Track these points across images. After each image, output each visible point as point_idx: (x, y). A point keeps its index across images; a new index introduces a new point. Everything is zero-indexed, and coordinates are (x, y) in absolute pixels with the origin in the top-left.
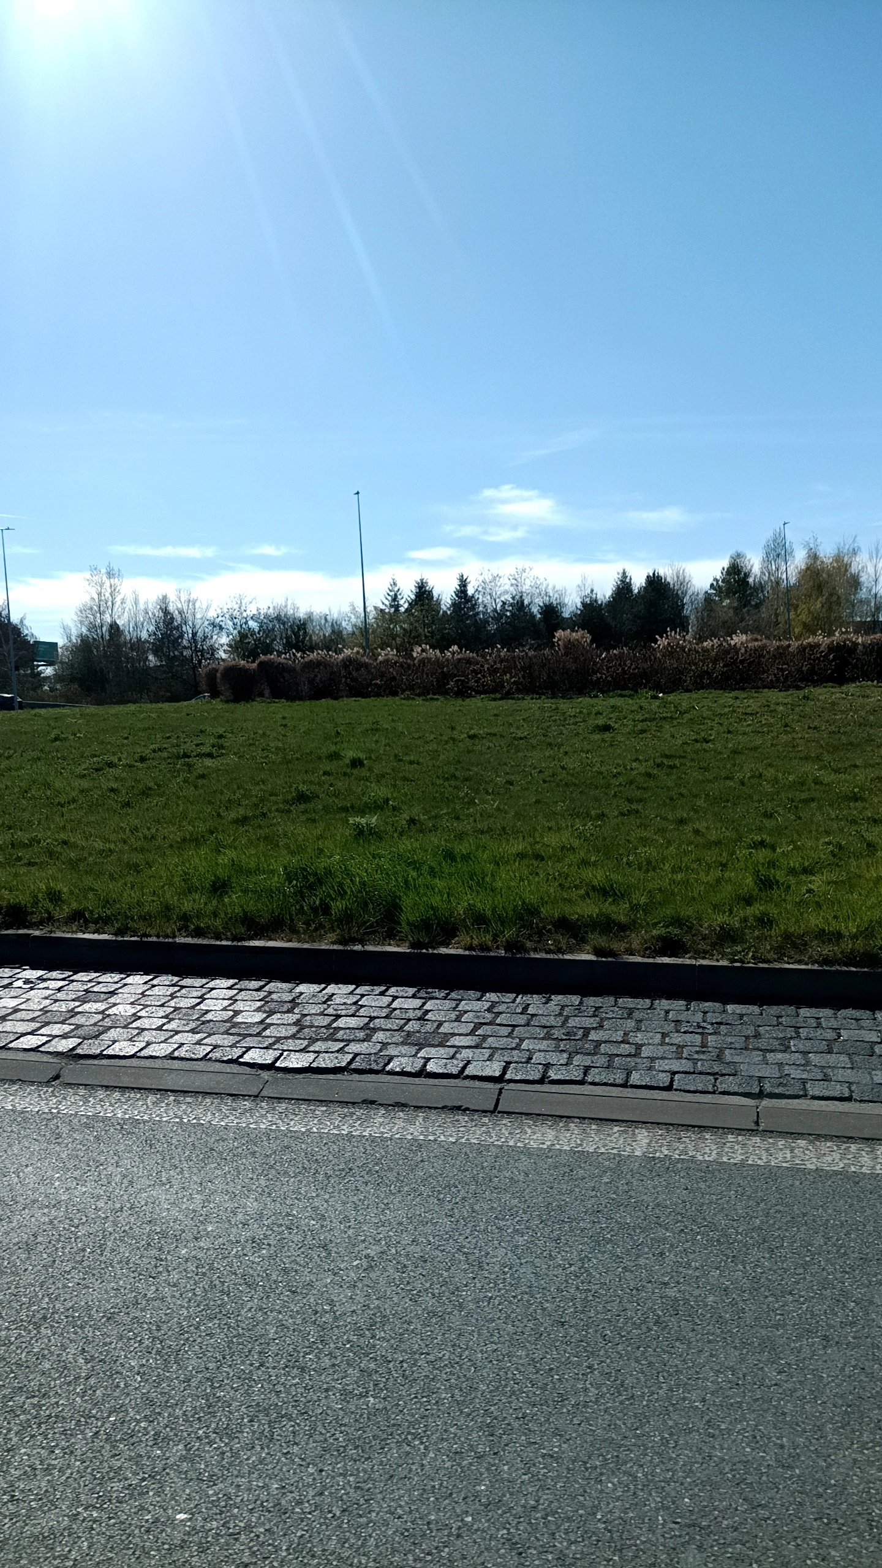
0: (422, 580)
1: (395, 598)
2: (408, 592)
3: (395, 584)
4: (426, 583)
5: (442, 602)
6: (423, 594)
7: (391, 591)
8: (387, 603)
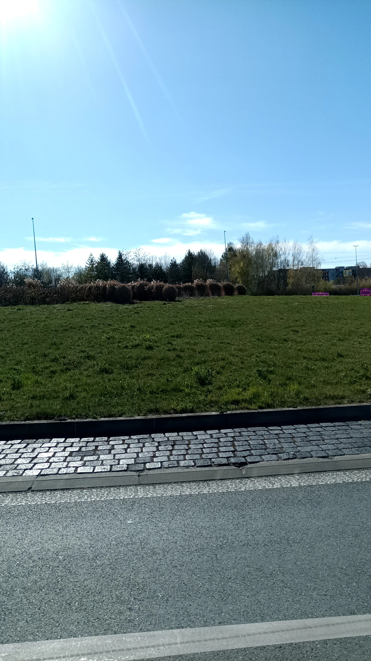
0: (103, 254)
1: (92, 261)
2: (97, 258)
3: (92, 255)
4: (105, 255)
5: (111, 263)
6: (103, 258)
7: (90, 258)
8: (88, 263)
